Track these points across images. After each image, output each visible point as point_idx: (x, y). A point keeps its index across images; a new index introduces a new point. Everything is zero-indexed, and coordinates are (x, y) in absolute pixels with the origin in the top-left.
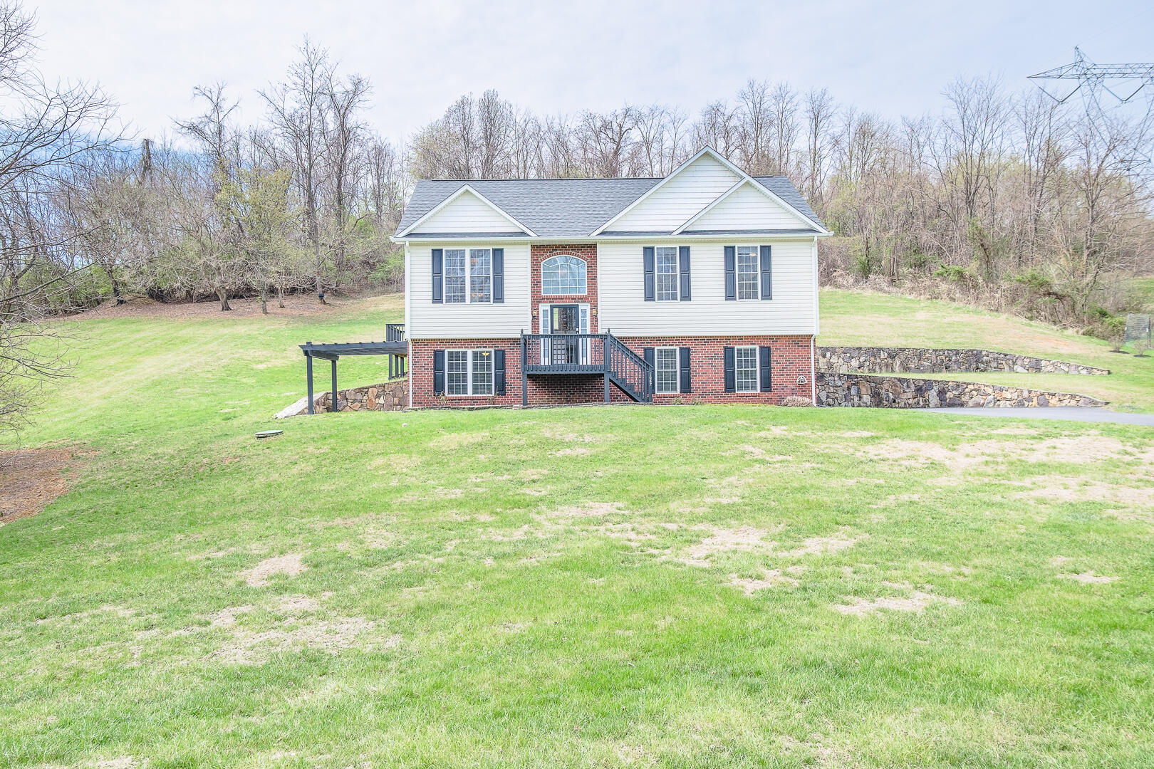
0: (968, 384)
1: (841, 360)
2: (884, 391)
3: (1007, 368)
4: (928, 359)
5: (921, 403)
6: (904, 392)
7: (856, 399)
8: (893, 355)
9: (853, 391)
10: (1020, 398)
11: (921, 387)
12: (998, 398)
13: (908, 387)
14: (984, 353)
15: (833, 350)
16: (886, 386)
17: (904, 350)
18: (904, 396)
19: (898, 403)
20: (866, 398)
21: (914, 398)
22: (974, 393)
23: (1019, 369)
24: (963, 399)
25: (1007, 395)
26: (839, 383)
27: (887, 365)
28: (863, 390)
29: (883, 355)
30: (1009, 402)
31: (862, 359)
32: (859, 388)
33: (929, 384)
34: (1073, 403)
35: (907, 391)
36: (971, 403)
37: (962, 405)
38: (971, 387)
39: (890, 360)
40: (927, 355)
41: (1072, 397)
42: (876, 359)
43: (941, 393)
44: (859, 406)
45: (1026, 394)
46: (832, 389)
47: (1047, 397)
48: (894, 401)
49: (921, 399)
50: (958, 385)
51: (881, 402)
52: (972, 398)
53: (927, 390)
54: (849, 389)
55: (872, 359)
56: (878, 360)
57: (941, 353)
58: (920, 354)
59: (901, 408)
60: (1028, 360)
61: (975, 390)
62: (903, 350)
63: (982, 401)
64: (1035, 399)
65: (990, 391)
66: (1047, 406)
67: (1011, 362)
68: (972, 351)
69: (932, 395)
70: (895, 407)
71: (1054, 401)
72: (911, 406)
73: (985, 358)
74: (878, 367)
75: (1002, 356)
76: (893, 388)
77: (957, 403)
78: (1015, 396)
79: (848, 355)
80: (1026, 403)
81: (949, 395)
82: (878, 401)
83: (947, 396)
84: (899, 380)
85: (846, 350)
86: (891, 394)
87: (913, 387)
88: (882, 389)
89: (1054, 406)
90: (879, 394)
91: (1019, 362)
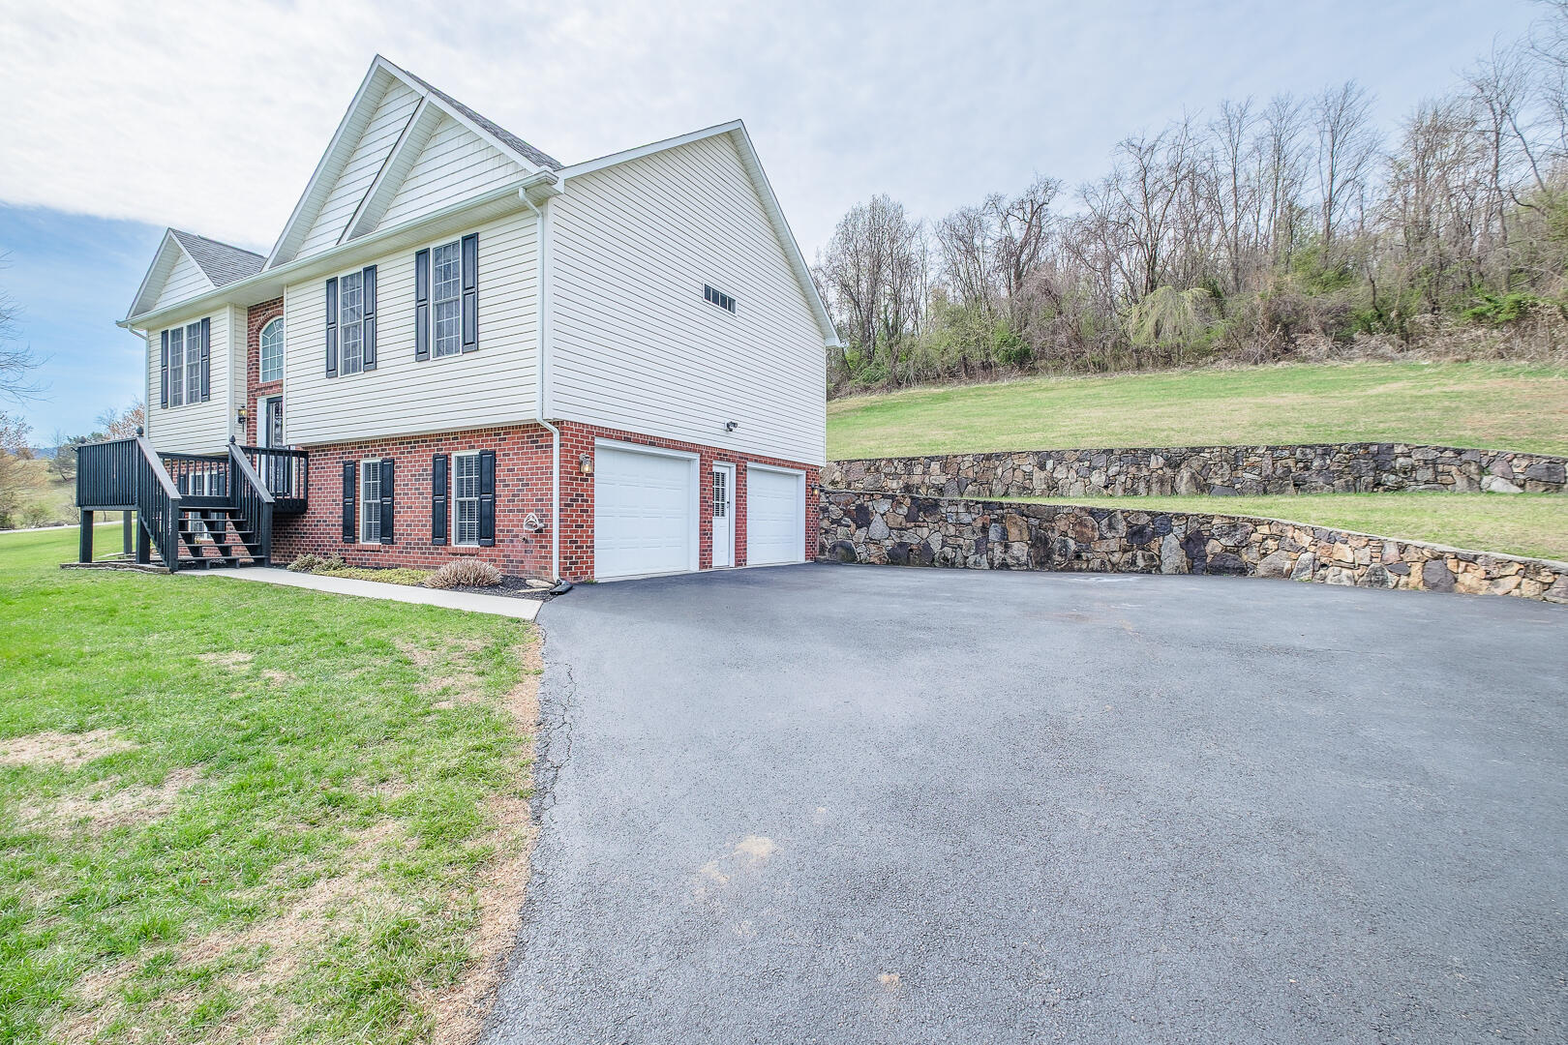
0: (1257, 523)
1: (1073, 473)
2: (1056, 534)
3: (1461, 483)
4: (1253, 466)
5: (1141, 563)
6: (1102, 538)
7: (998, 550)
8: (1174, 461)
9: (993, 534)
10: (1377, 564)
11: (1144, 527)
12: (1323, 560)
13: (1111, 527)
14: (1398, 450)
15: (1059, 457)
16: (1061, 525)
17: (1202, 449)
18: (1102, 547)
19: (1088, 561)
20: (1020, 550)
21: (1125, 551)
22: (1270, 543)
23: (1498, 484)
24: (1245, 557)
25: (1345, 553)
26: (966, 518)
27: (1162, 482)
28: (1013, 533)
29: (1156, 462)
30: (1350, 572)
31: (1113, 470)
32: (1004, 529)
33: (1162, 523)
34: (1530, 588)
35: (1109, 535)
36: (1261, 570)
37: (1242, 571)
38: (1264, 530)
39: (1169, 472)
40: (1252, 459)
41: (1529, 570)
42: (1139, 469)
43: (1193, 543)
44: (1004, 566)
45: (1391, 553)
46: (952, 530)
47: (1451, 564)
48: (1078, 557)
49: (1139, 553)
50: (1233, 525)
51: (1049, 557)
52: (1265, 555)
53: (1155, 534)
54: (985, 529)
55: (1132, 470)
56: (1145, 472)
57: (1286, 453)
58: (1235, 457)
59: (1092, 570)
60: (1525, 463)
61: (1272, 536)
62: (1197, 451)
63: (1287, 566)
64: (1416, 569)
65: (1306, 540)
66: (1450, 590)
67: (1473, 468)
68: (1366, 446)
69: (1170, 548)
70: (1080, 570)
71: (1470, 578)
72: (1116, 569)
73: (1401, 460)
74: (1142, 485)
75: (1449, 454)
76: (1078, 528)
77: (1230, 567)
78: (1364, 556)
79: (1087, 464)
80: (1392, 578)
81: (1213, 547)
82: (1043, 557)
83: (1208, 549)
84: (1092, 512)
85: (1082, 456)
86: (1071, 542)
87: (1122, 527)
88: (1053, 531)
89: (1472, 592)
90: (1045, 541)
91: (1497, 468)
